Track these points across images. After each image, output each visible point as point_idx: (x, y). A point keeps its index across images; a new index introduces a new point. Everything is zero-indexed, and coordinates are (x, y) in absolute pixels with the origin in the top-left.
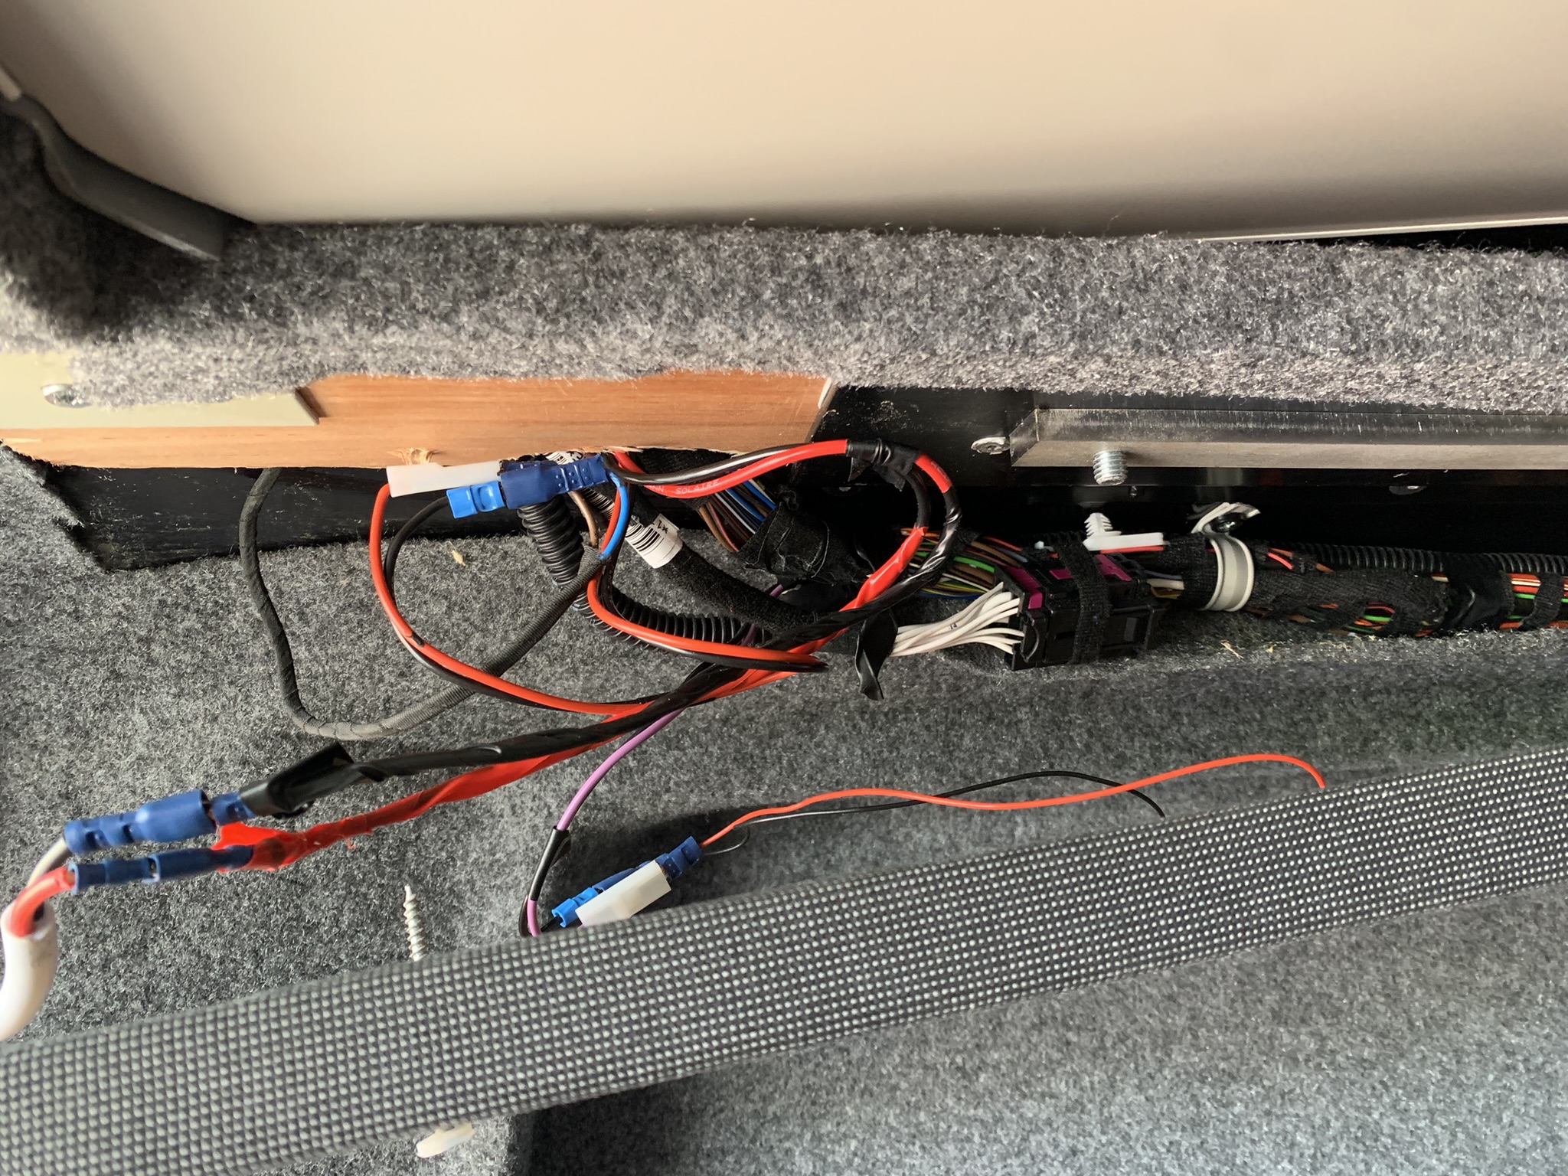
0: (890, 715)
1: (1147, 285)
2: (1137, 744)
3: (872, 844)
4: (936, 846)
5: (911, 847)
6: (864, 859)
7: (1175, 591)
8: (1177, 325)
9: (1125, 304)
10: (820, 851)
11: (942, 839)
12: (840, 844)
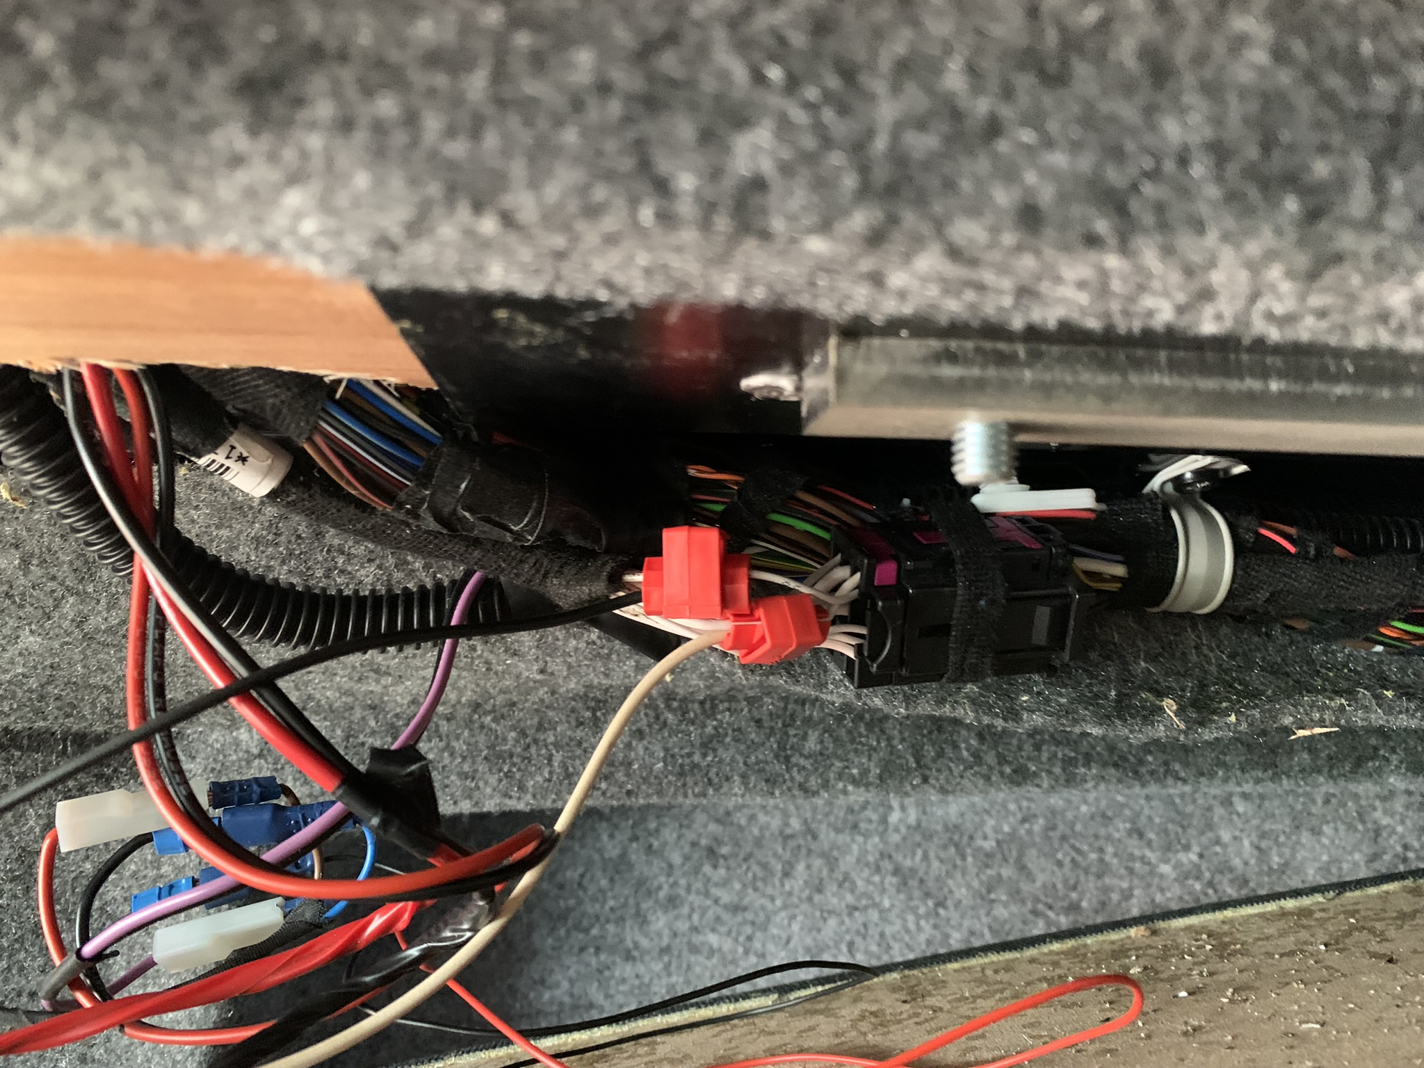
0: (708, 706)
1: (1065, 64)
2: (1045, 756)
3: (705, 826)
4: (788, 831)
5: (756, 831)
6: (694, 844)
7: (1115, 578)
8: (1133, 171)
9: (1007, 112)
10: (639, 833)
11: (795, 824)
12: (665, 825)
